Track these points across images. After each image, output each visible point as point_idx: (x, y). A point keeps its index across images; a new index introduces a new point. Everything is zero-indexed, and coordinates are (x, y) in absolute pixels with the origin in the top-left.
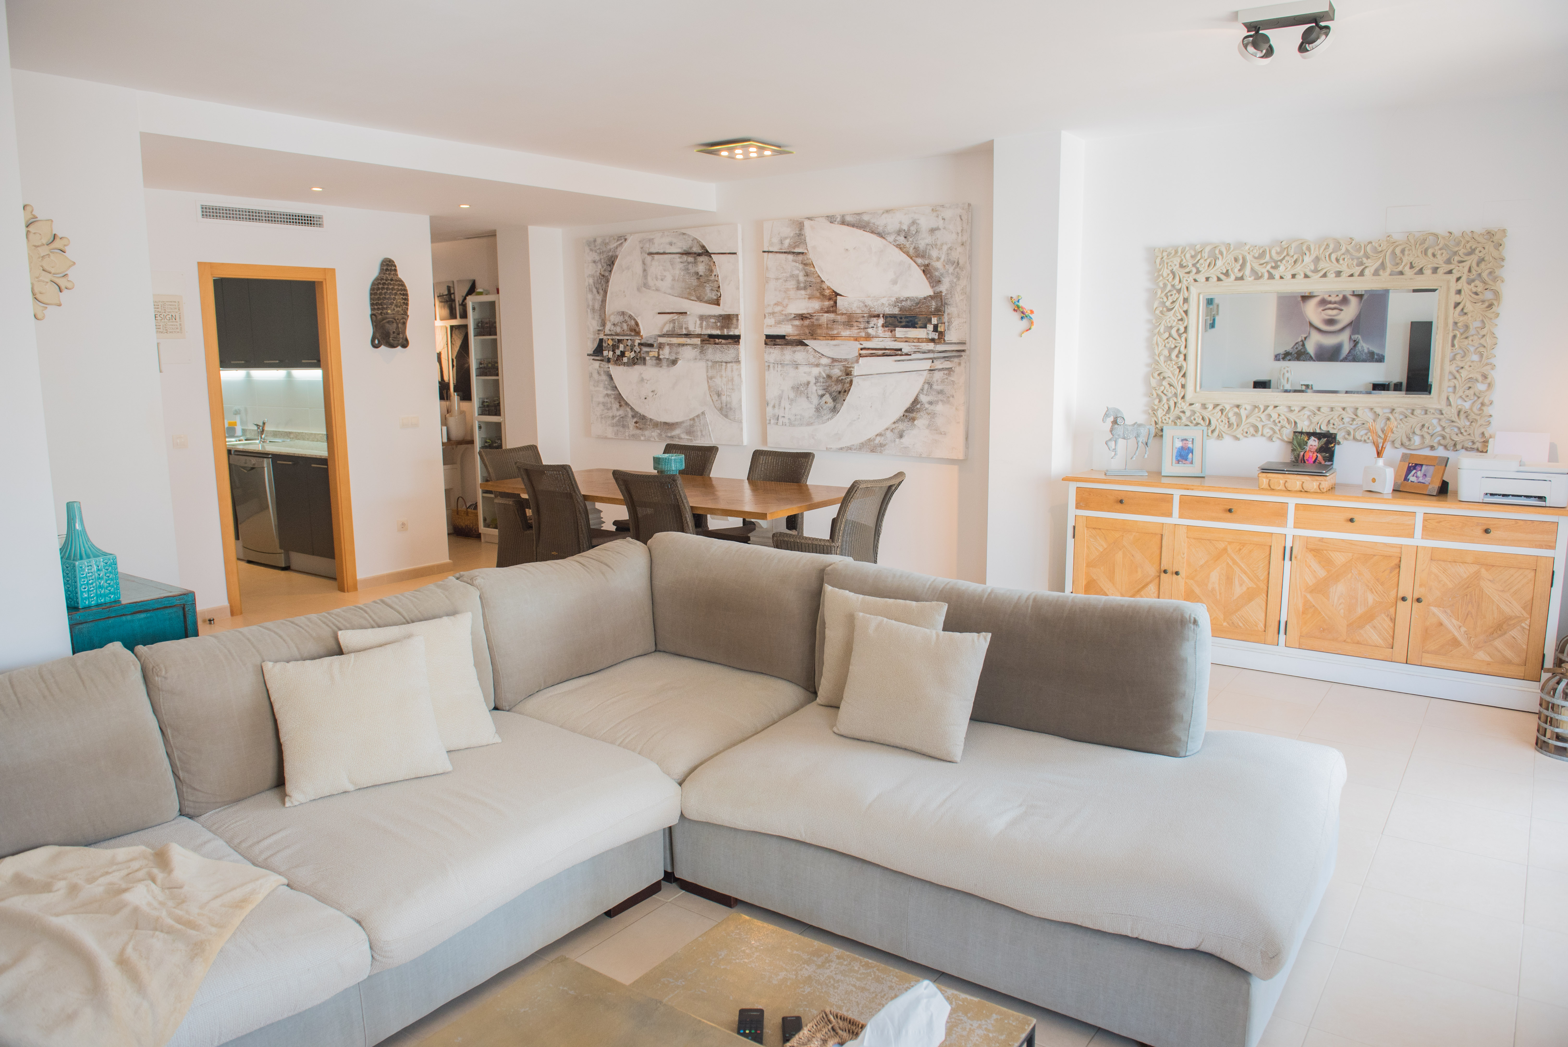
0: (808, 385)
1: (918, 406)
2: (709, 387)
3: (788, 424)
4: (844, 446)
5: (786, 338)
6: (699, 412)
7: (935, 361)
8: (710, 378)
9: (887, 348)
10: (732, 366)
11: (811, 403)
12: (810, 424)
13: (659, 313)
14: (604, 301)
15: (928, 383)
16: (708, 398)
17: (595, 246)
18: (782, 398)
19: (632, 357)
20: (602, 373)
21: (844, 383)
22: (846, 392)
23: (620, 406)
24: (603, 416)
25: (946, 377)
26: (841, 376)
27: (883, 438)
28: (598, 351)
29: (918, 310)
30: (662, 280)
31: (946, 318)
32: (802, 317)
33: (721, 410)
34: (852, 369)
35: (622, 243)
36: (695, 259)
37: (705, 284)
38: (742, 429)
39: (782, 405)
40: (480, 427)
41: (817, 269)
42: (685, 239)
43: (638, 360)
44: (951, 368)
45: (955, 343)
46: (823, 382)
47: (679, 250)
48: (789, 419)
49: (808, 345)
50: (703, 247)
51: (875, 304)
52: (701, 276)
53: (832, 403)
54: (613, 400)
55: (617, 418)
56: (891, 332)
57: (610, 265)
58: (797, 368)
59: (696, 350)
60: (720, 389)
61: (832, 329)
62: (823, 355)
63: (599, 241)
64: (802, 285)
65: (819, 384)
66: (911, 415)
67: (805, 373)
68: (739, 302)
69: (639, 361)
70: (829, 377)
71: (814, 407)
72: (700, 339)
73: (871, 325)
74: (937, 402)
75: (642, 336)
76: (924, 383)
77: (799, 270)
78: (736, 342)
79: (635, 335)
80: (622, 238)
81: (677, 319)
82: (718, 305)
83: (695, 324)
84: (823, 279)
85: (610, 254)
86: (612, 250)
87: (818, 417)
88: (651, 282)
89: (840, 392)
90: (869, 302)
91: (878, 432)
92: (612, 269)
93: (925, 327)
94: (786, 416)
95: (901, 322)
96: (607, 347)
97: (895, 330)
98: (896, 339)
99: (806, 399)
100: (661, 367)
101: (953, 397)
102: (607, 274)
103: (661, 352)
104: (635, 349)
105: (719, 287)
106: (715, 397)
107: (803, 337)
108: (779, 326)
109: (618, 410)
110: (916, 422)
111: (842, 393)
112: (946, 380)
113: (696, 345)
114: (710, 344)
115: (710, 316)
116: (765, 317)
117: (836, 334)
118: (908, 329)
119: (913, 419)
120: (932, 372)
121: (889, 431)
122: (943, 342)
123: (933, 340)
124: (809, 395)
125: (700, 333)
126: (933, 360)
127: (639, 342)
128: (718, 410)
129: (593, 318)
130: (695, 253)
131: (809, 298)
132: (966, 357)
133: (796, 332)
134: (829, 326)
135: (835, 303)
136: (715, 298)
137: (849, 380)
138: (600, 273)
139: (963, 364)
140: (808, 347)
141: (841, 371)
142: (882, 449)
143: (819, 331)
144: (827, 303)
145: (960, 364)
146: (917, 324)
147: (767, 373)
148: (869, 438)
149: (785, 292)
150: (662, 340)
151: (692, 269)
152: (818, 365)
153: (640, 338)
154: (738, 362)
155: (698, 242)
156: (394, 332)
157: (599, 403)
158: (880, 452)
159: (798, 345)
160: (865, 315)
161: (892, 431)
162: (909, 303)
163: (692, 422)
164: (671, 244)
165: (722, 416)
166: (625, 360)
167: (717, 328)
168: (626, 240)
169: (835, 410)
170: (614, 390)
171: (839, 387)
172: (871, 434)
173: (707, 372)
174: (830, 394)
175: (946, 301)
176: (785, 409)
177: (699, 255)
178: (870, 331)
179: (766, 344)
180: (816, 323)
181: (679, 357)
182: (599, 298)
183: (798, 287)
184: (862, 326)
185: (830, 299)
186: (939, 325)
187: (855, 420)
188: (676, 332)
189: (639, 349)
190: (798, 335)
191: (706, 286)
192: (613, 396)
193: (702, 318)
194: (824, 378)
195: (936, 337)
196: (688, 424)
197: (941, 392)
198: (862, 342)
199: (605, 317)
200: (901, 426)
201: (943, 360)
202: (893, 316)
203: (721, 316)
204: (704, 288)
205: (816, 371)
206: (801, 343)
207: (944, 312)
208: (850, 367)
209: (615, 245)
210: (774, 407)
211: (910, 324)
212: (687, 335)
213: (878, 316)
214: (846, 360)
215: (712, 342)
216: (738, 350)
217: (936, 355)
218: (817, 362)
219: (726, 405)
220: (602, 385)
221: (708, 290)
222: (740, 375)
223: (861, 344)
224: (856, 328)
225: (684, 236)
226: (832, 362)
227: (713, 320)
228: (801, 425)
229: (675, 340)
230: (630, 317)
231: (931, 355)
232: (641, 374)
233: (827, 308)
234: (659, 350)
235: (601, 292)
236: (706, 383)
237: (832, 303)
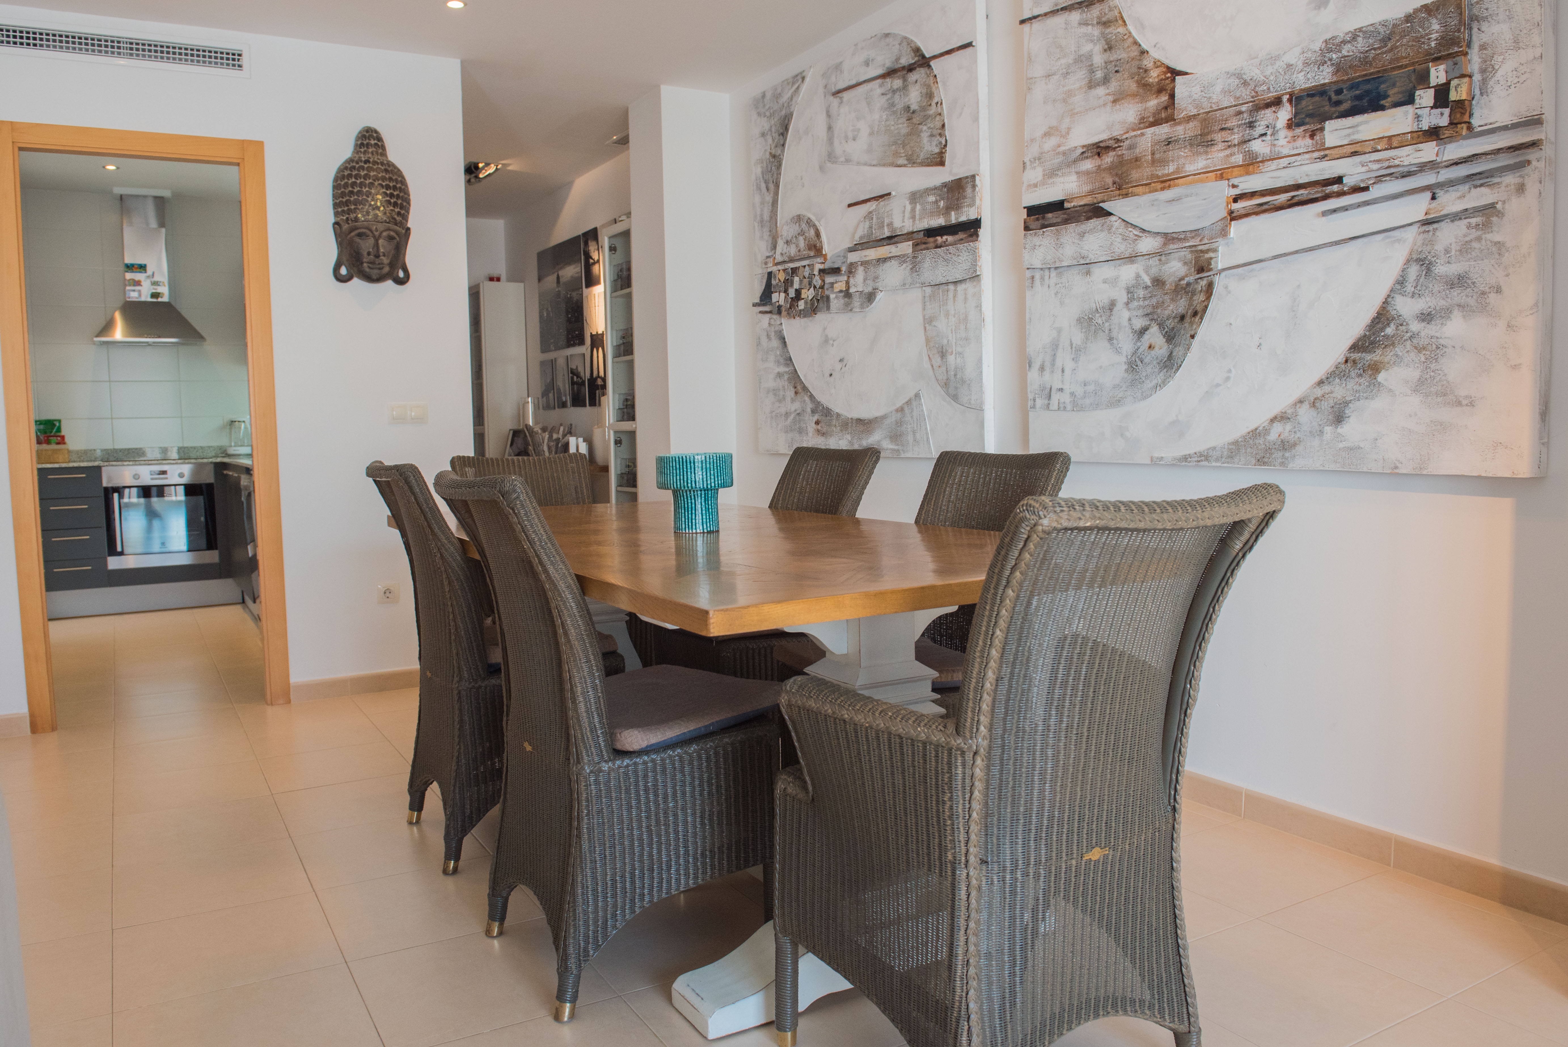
0: (1111, 310)
1: (1389, 331)
2: (928, 341)
3: (1069, 407)
4: (1192, 452)
5: (1066, 205)
6: (912, 394)
7: (1440, 193)
8: (929, 321)
9: (1301, 181)
10: (965, 290)
11: (1118, 351)
12: (1116, 402)
13: (850, 206)
14: (775, 203)
15: (1418, 260)
16: (926, 365)
17: (764, 106)
18: (1057, 346)
19: (810, 298)
20: (773, 335)
21: (1194, 293)
22: (1198, 314)
23: (796, 393)
24: (774, 414)
25: (1474, 234)
26: (1186, 276)
27: (1289, 427)
28: (766, 296)
29: (1388, 57)
30: (854, 139)
31: (1474, 61)
32: (1099, 149)
33: (946, 385)
34: (1211, 255)
35: (798, 88)
36: (905, 80)
37: (921, 127)
38: (982, 425)
39: (1059, 363)
40: (618, 442)
41: (1131, 27)
42: (888, 45)
43: (819, 304)
44: (1492, 206)
45: (1505, 128)
46: (1145, 299)
47: (880, 71)
48: (1072, 394)
49: (1110, 214)
50: (917, 51)
51: (1268, 73)
52: (914, 112)
53: (1165, 346)
54: (786, 383)
55: (792, 416)
56: (1312, 136)
57: (782, 134)
58: (1088, 273)
59: (904, 265)
60: (945, 342)
61: (1164, 162)
62: (1143, 231)
63: (768, 96)
64: (1099, 75)
65: (1135, 304)
66: (1368, 357)
67: (1105, 281)
68: (977, 149)
69: (821, 305)
70: (1158, 282)
71: (1124, 359)
72: (911, 243)
73: (1260, 130)
74: (1446, 313)
75: (825, 256)
76: (1408, 262)
77: (1092, 41)
78: (971, 236)
79: (814, 257)
80: (799, 77)
81: (875, 210)
82: (942, 163)
83: (904, 212)
84: (1145, 46)
85: (783, 113)
86: (785, 105)
87: (1133, 383)
88: (838, 149)
89: (1182, 318)
90: (1254, 73)
91: (1276, 411)
92: (785, 140)
93: (1409, 100)
94: (1066, 387)
95: (1338, 103)
96: (777, 285)
97: (1322, 129)
98: (1324, 153)
99: (1107, 344)
100: (851, 310)
101: (1499, 290)
102: (779, 152)
103: (852, 281)
104: (814, 282)
105: (943, 126)
106: (937, 361)
107: (1100, 197)
108: (1051, 181)
109: (793, 401)
110: (1381, 377)
111: (1187, 320)
112: (1475, 245)
113: (904, 256)
114: (928, 249)
115: (928, 191)
116: (1024, 168)
117: (1173, 173)
118: (1358, 119)
119: (1375, 368)
120: (1431, 227)
121: (1306, 406)
122: (1464, 132)
123: (1433, 133)
124: (1114, 334)
125: (911, 230)
126: (1433, 191)
127: (822, 267)
128: (942, 387)
129: (762, 238)
130: (903, 68)
131: (1115, 101)
132: (1541, 164)
133: (1086, 188)
134: (1157, 156)
135: (1172, 96)
136: (937, 150)
137: (1204, 283)
138: (770, 153)
139: (1532, 188)
140: (1112, 218)
141: (1185, 263)
142: (1287, 454)
143: (1135, 175)
144: (1154, 103)
145: (1521, 189)
146: (1386, 97)
147: (1028, 294)
148: (1253, 427)
149: (1064, 101)
150: (853, 257)
151: (900, 102)
152: (1131, 258)
153: (822, 260)
154: (976, 278)
155: (909, 42)
156: (369, 254)
157: (768, 392)
158: (1282, 464)
159: (1088, 218)
160: (1244, 108)
161: (1313, 405)
162: (1361, 44)
163: (899, 415)
164: (867, 63)
165: (948, 399)
166: (801, 305)
167: (938, 212)
168: (803, 78)
169: (1170, 364)
170: (787, 365)
171: (1181, 306)
172: (1258, 418)
173: (924, 309)
174: (1161, 325)
175: (1475, 11)
176: (1063, 371)
177: (910, 69)
178: (1258, 147)
179: (1027, 228)
180: (1128, 155)
181: (879, 285)
182: (769, 198)
183: (1090, 81)
184: (1236, 138)
185: (1160, 91)
186: (1454, 83)
187: (1218, 385)
188: (873, 238)
189: (820, 282)
190: (1091, 193)
191: (921, 131)
192: (786, 377)
193: (915, 197)
194: (1146, 287)
195: (1444, 121)
196: (893, 419)
197: (1460, 281)
198: (1235, 181)
199: (777, 232)
200: (1339, 391)
201: (1466, 187)
202: (1319, 92)
203: (945, 185)
204: (919, 136)
205: (1128, 273)
206: (1097, 212)
207: (1469, 45)
208: (1207, 251)
209: (789, 95)
210: (1042, 369)
211: (1365, 102)
212: (891, 239)
213: (1276, 102)
214: (1196, 232)
215: (932, 245)
216: (974, 253)
217: (1445, 175)
218: (1130, 250)
219: (955, 375)
220: (772, 358)
221: (925, 136)
222: (979, 307)
223: (1234, 186)
224: (1221, 146)
225: (888, 40)
226: (1165, 244)
227: (932, 198)
228: (1096, 406)
229: (872, 254)
230: (809, 222)
231: (1429, 179)
232: (825, 329)
233: (1154, 115)
234: (849, 277)
235: (772, 186)
236: (923, 331)
237: (1164, 98)
